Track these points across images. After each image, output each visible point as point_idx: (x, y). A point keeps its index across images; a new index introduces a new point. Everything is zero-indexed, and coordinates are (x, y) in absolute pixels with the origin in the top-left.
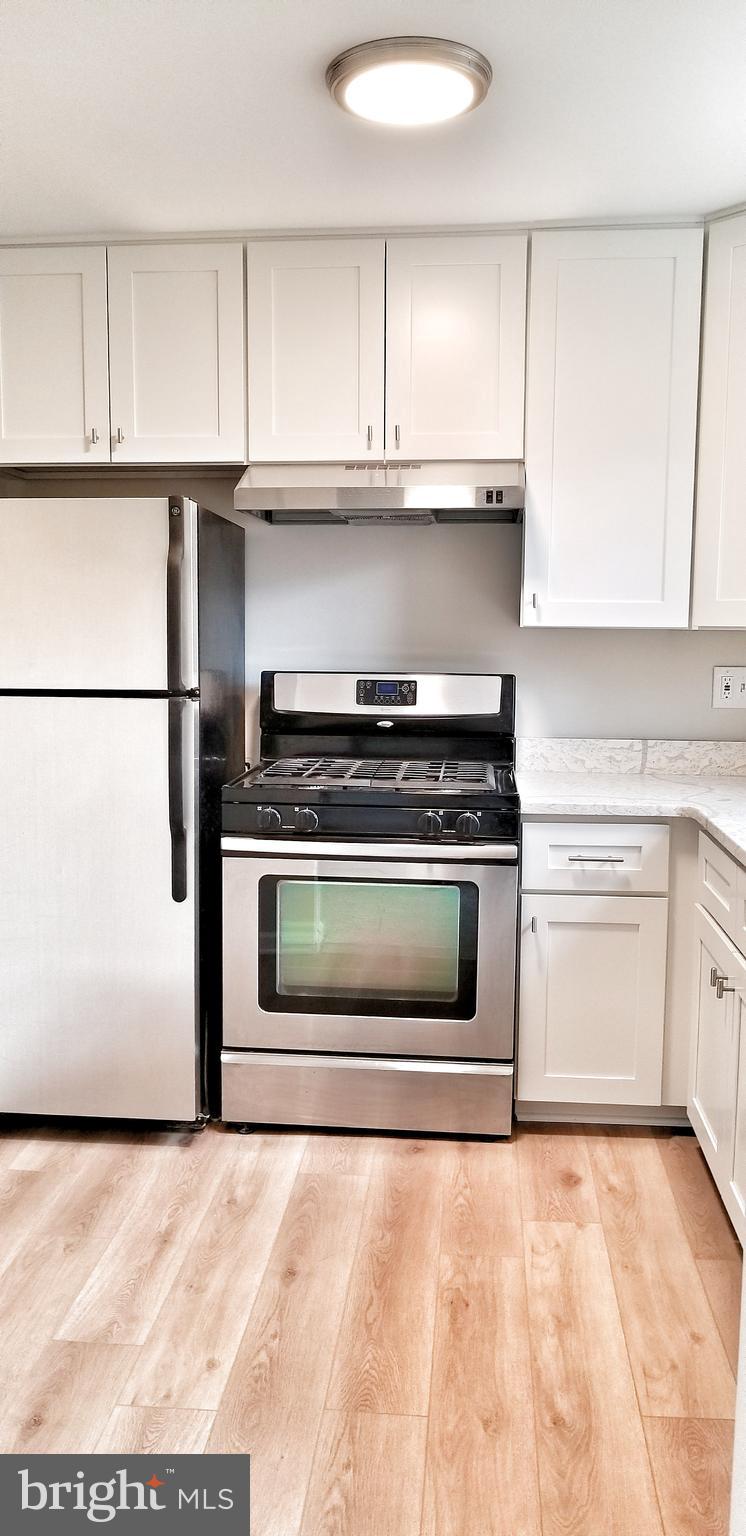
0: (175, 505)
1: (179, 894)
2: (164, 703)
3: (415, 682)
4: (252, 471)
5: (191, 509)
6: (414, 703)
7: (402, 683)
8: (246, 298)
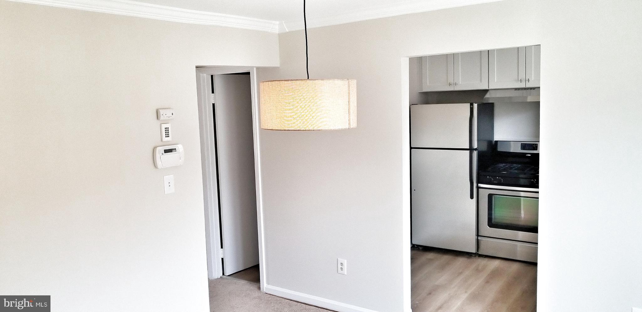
0: (472, 104)
1: (472, 197)
2: (468, 151)
3: (537, 144)
4: (490, 91)
5: (475, 106)
6: (537, 150)
7: (534, 144)
8: (488, 55)
